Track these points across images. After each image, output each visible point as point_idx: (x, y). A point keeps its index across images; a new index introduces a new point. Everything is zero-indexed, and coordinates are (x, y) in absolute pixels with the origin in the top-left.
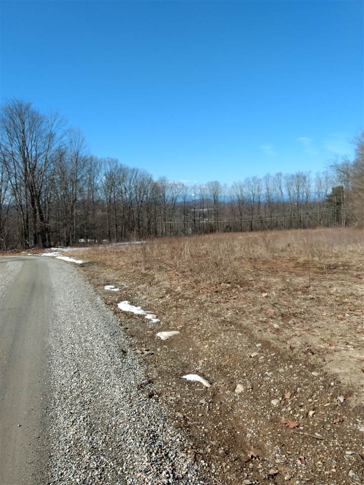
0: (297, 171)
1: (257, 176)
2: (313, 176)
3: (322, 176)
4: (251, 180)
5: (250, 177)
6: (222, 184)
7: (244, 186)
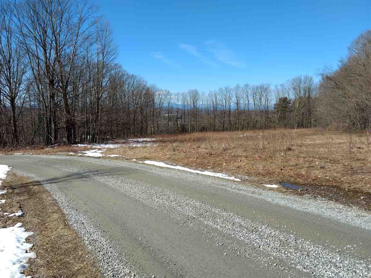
0: (261, 84)
1: (229, 86)
2: (272, 88)
3: (279, 87)
4: (224, 89)
5: (223, 87)
6: (200, 93)
7: (218, 94)
